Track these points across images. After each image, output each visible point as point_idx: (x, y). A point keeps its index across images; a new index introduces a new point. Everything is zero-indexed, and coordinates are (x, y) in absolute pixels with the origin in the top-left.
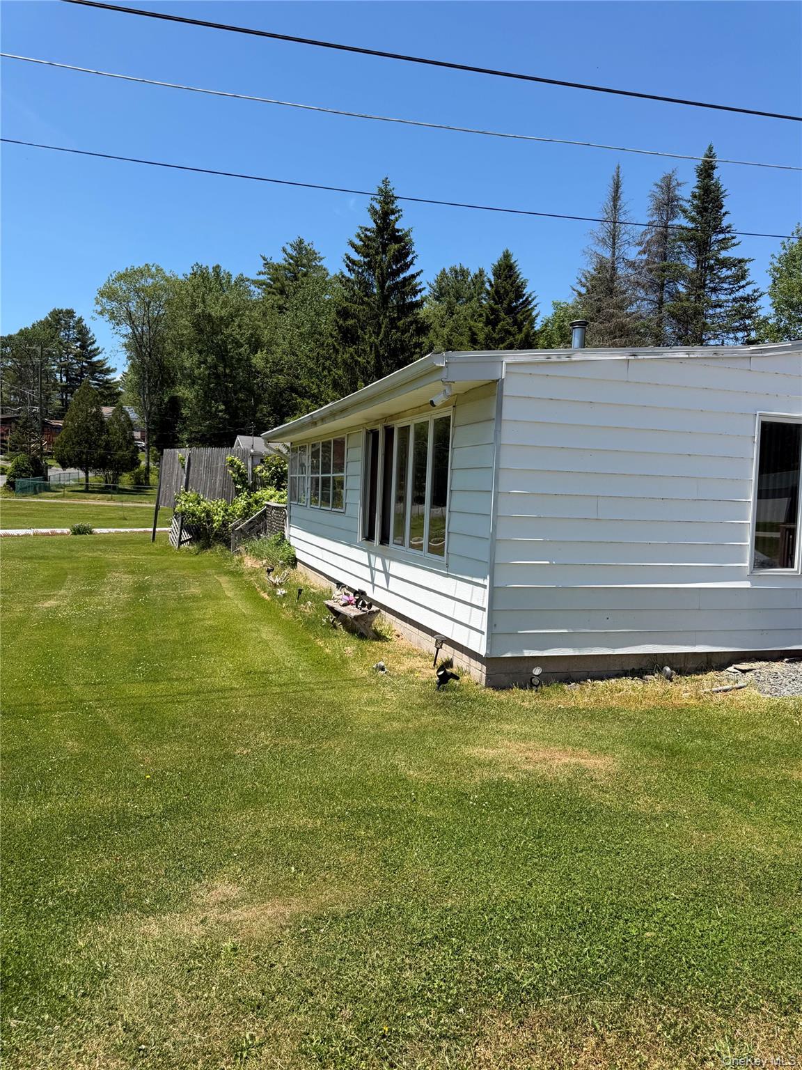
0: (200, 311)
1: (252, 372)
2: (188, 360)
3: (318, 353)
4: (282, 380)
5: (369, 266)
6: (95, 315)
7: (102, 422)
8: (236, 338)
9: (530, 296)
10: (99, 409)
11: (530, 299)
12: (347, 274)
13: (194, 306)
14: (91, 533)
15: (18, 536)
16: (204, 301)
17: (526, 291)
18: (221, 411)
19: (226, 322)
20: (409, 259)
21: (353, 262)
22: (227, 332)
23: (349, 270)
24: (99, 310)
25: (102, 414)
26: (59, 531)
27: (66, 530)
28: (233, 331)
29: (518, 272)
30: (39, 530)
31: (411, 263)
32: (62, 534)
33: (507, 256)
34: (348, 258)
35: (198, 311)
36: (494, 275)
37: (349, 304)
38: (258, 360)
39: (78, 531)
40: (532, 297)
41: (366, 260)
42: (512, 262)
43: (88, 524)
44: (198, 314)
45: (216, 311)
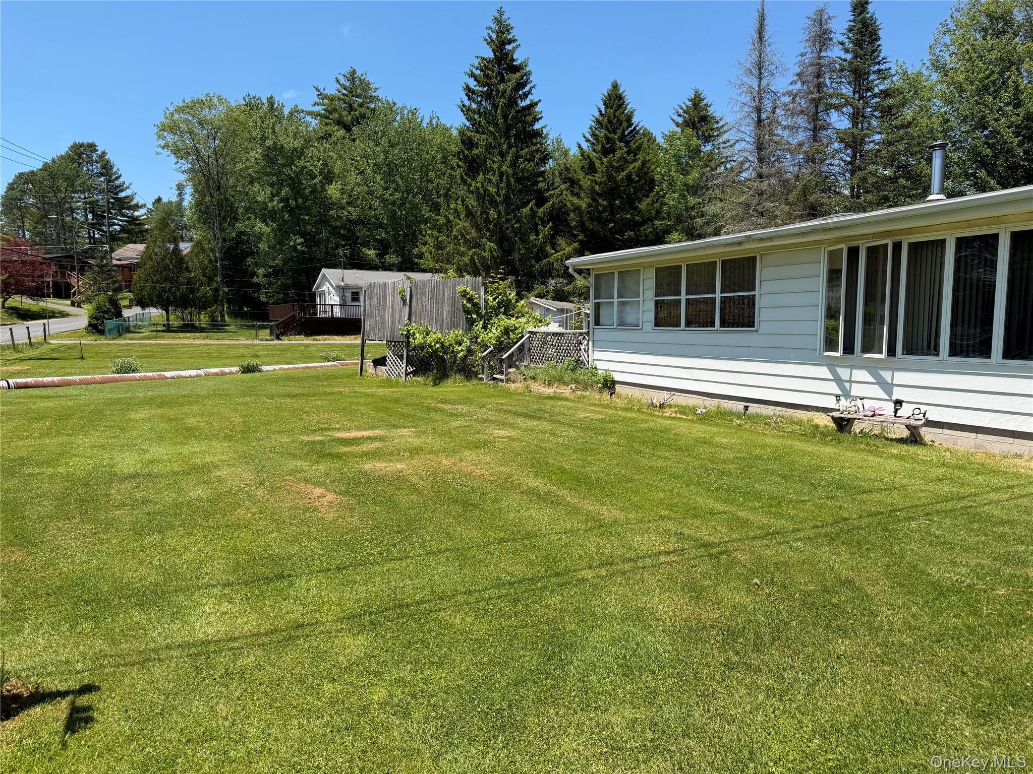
0: (271, 143)
1: (327, 205)
2: (261, 193)
3: (438, 183)
4: (355, 213)
5: (488, 96)
6: (160, 150)
7: (182, 259)
8: (311, 170)
9: (637, 126)
10: (177, 245)
11: (638, 128)
12: (467, 103)
13: (264, 138)
14: (260, 371)
15: (190, 377)
16: (274, 132)
17: (635, 120)
18: (299, 244)
19: (299, 153)
20: (527, 89)
21: (473, 92)
22: (301, 163)
23: (469, 99)
24: (162, 145)
25: (180, 251)
26: (227, 370)
27: (234, 369)
28: (307, 162)
29: (627, 102)
30: (208, 370)
31: (530, 92)
32: (231, 373)
33: (615, 87)
34: (467, 86)
35: (269, 143)
36: (605, 104)
37: (473, 134)
38: (333, 191)
39: (249, 369)
40: (640, 126)
41: (485, 89)
42: (621, 91)
43: (254, 362)
44: (269, 148)
45: (289, 143)
